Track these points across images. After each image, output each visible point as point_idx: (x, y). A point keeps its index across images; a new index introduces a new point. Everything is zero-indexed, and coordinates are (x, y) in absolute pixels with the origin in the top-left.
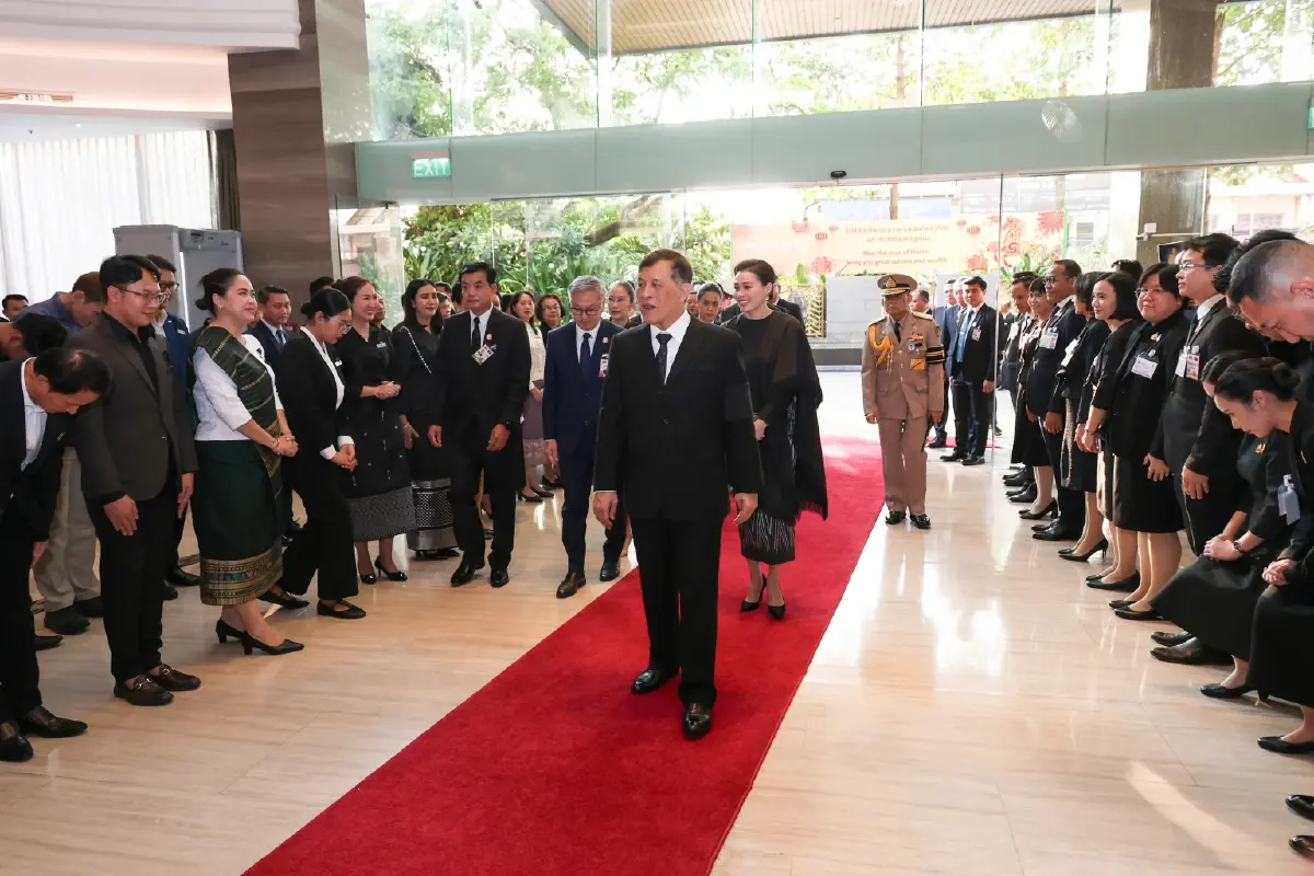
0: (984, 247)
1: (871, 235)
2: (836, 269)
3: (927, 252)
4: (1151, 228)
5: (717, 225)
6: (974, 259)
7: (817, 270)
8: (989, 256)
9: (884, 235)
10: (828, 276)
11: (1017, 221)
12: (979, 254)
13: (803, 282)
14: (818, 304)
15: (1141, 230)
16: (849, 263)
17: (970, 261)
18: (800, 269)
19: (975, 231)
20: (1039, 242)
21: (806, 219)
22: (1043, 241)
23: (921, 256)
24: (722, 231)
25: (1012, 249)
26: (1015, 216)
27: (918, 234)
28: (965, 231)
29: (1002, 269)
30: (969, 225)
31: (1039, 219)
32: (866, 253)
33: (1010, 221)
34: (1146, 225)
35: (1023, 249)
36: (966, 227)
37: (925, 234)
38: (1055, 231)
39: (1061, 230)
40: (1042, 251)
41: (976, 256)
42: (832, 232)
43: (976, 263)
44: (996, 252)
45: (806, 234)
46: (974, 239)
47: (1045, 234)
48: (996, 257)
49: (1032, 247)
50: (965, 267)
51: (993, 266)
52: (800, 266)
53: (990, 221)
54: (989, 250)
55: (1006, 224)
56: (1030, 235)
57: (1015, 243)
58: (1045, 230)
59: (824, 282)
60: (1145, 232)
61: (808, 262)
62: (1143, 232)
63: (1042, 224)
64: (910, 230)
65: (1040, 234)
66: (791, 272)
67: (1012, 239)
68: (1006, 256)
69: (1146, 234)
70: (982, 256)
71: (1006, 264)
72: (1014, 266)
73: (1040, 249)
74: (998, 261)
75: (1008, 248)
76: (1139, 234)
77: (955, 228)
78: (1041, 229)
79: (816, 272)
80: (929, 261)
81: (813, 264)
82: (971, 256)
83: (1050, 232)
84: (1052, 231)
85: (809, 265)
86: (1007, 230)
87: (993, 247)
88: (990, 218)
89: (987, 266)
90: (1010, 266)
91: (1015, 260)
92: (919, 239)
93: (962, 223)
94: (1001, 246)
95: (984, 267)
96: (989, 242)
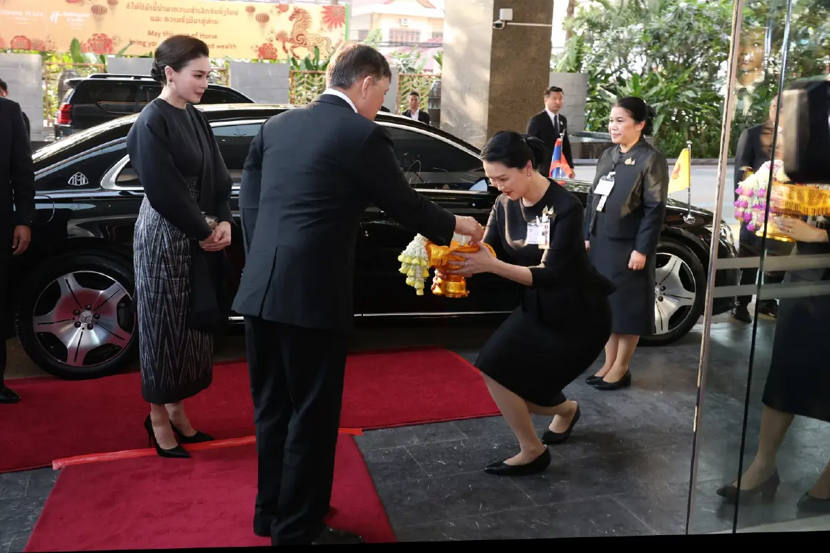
0: (273, 36)
1: (155, 14)
2: (117, 49)
3: (215, 37)
4: (506, 14)
6: (264, 48)
7: (94, 48)
8: (278, 45)
9: (170, 15)
10: (108, 56)
11: (305, 12)
12: (268, 43)
13: (80, 61)
15: (496, 16)
16: (132, 43)
17: (260, 49)
18: (75, 45)
19: (264, 19)
20: (323, 35)
22: (327, 34)
25: (299, 40)
26: (300, 6)
27: (207, 16)
28: (254, 18)
29: (293, 59)
30: (258, 11)
31: (324, 13)
32: (150, 33)
33: (297, 12)
34: (502, 11)
35: (311, 42)
36: (255, 13)
37: (214, 17)
38: (338, 26)
39: (344, 25)
40: (326, 46)
41: (265, 44)
42: (112, 6)
43: (266, 52)
44: (284, 42)
45: (83, 5)
46: (263, 27)
47: (330, 27)
48: (284, 48)
49: (320, 40)
50: (255, 56)
51: (282, 56)
52: (74, 42)
53: (278, 9)
54: (277, 39)
55: (293, 15)
56: (316, 27)
57: (302, 35)
58: (330, 23)
59: (104, 62)
60: (501, 18)
61: (83, 39)
62: (499, 19)
63: (326, 17)
64: (198, 11)
65: (325, 27)
66: (63, 49)
67: (300, 30)
68: (293, 47)
69: (502, 21)
70: (271, 45)
71: (294, 55)
72: (303, 57)
73: (325, 42)
74: (287, 52)
75: (295, 38)
76: (494, 21)
77: (244, 14)
78: (325, 22)
79: (95, 50)
80: (219, 47)
81: (89, 41)
82: (260, 45)
83: (333, 26)
84: (336, 25)
85: (85, 41)
86: (294, 20)
87: (281, 37)
88: (277, 7)
89: (276, 56)
90: (298, 57)
91: (303, 53)
92: (209, 22)
93: (251, 10)
94: (289, 37)
95: (273, 57)
96: (277, 31)
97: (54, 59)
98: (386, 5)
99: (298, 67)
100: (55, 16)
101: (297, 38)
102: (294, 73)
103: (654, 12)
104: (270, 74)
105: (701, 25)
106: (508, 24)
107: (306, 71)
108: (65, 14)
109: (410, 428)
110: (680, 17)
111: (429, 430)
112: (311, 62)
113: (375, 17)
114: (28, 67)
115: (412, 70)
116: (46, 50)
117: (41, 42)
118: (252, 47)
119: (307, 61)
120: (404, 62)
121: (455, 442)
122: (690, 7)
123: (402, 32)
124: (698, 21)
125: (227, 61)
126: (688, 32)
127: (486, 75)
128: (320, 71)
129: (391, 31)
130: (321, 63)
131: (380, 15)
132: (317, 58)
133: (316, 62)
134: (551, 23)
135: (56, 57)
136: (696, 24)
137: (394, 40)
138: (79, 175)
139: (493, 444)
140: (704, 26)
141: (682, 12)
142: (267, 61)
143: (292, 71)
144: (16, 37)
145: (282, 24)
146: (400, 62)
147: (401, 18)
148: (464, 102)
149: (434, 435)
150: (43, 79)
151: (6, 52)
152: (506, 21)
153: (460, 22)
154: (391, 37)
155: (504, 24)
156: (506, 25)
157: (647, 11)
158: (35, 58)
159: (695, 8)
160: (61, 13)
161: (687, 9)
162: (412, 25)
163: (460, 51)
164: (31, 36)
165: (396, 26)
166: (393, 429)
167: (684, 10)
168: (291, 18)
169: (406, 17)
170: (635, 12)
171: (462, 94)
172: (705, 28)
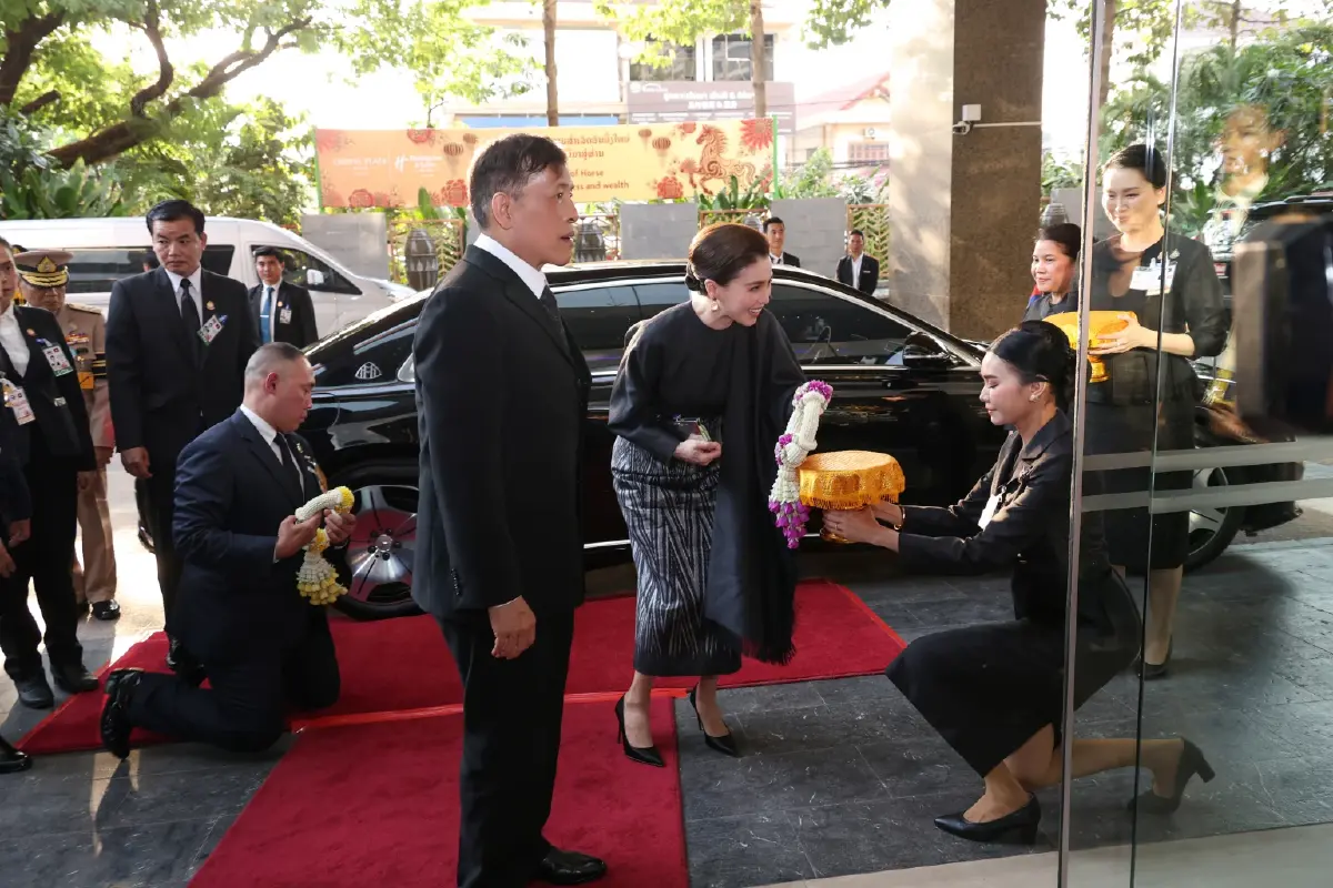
0: (677, 167)
3: (601, 173)
4: (972, 112)
5: (299, 131)
6: (665, 184)
7: (450, 200)
8: (683, 179)
11: (718, 131)
12: (670, 176)
13: (433, 217)
14: (455, 250)
15: (957, 116)
17: (659, 185)
18: (423, 196)
19: (663, 144)
20: (744, 160)
21: (430, 126)
22: (749, 159)
23: (594, 180)
24: (306, 141)
25: (712, 170)
26: (710, 123)
27: (589, 147)
28: (650, 145)
29: (703, 197)
30: (655, 135)
31: (744, 129)
33: (708, 131)
34: (966, 108)
35: (728, 171)
36: (652, 138)
37: (598, 147)
38: (763, 146)
39: (770, 144)
40: (749, 174)
41: (666, 178)
42: (470, 145)
43: (667, 189)
44: (691, 174)
45: (431, 146)
46: (663, 155)
47: (752, 149)
48: (692, 182)
49: (740, 167)
50: (654, 195)
51: (688, 193)
52: (422, 193)
53: (682, 131)
54: (682, 171)
55: (702, 136)
56: (733, 151)
57: (716, 162)
58: (751, 144)
59: (463, 216)
60: (965, 118)
61: (435, 188)
62: (961, 120)
63: (746, 135)
64: (577, 142)
65: (746, 149)
66: (411, 202)
67: (711, 157)
68: (704, 179)
69: (967, 122)
70: (675, 179)
71: (706, 190)
72: (716, 193)
73: (746, 170)
74: (695, 186)
75: (706, 168)
76: (955, 122)
77: (637, 140)
78: (746, 143)
79: (450, 202)
80: (606, 186)
81: (443, 189)
82: (660, 180)
83: (757, 147)
84: (760, 146)
85: (438, 191)
86: (705, 143)
87: (688, 167)
88: (681, 127)
89: (682, 194)
90: (711, 193)
91: (717, 186)
92: (591, 155)
93: (646, 134)
94: (698, 166)
95: (677, 195)
96: (682, 159)
97: (403, 216)
98: (843, 112)
99: (710, 206)
100: (400, 162)
101: (709, 166)
102: (705, 214)
103: (1231, 88)
104: (673, 219)
105: (1302, 100)
106: (976, 126)
107: (721, 211)
108: (412, 158)
109: (752, 689)
110: (1269, 92)
111: (777, 692)
112: (727, 197)
113: (828, 129)
114: (368, 228)
115: (867, 199)
116: (392, 205)
117: (385, 196)
118: (648, 184)
119: (721, 197)
120: (857, 190)
121: (807, 709)
122: (1284, 75)
123: (867, 148)
124: (1300, 95)
125: (617, 205)
126: (1280, 114)
127: (947, 199)
128: (739, 210)
129: (852, 147)
130: (741, 197)
131: (835, 125)
132: (735, 192)
133: (732, 196)
134: (1039, 120)
135: (406, 214)
136: (1295, 101)
137: (856, 159)
138: (369, 365)
139: (858, 712)
140: (1307, 102)
141: (1272, 84)
142: (669, 201)
143: (703, 212)
144: (356, 192)
145: (688, 149)
146: (851, 191)
147: (864, 127)
148: (918, 238)
149: (781, 699)
150: (389, 242)
151: (345, 211)
152: (973, 123)
153: (910, 128)
154: (852, 156)
155: (968, 127)
156: (971, 127)
157: (1220, 87)
158: (376, 217)
159: (1293, 76)
160: (407, 157)
161: (1280, 78)
162: (880, 136)
163: (911, 168)
164: (372, 190)
165: (859, 139)
166: (729, 691)
167: (1276, 81)
168: (699, 141)
169: (872, 125)
170: (1200, 90)
171: (915, 228)
172: (1310, 105)
